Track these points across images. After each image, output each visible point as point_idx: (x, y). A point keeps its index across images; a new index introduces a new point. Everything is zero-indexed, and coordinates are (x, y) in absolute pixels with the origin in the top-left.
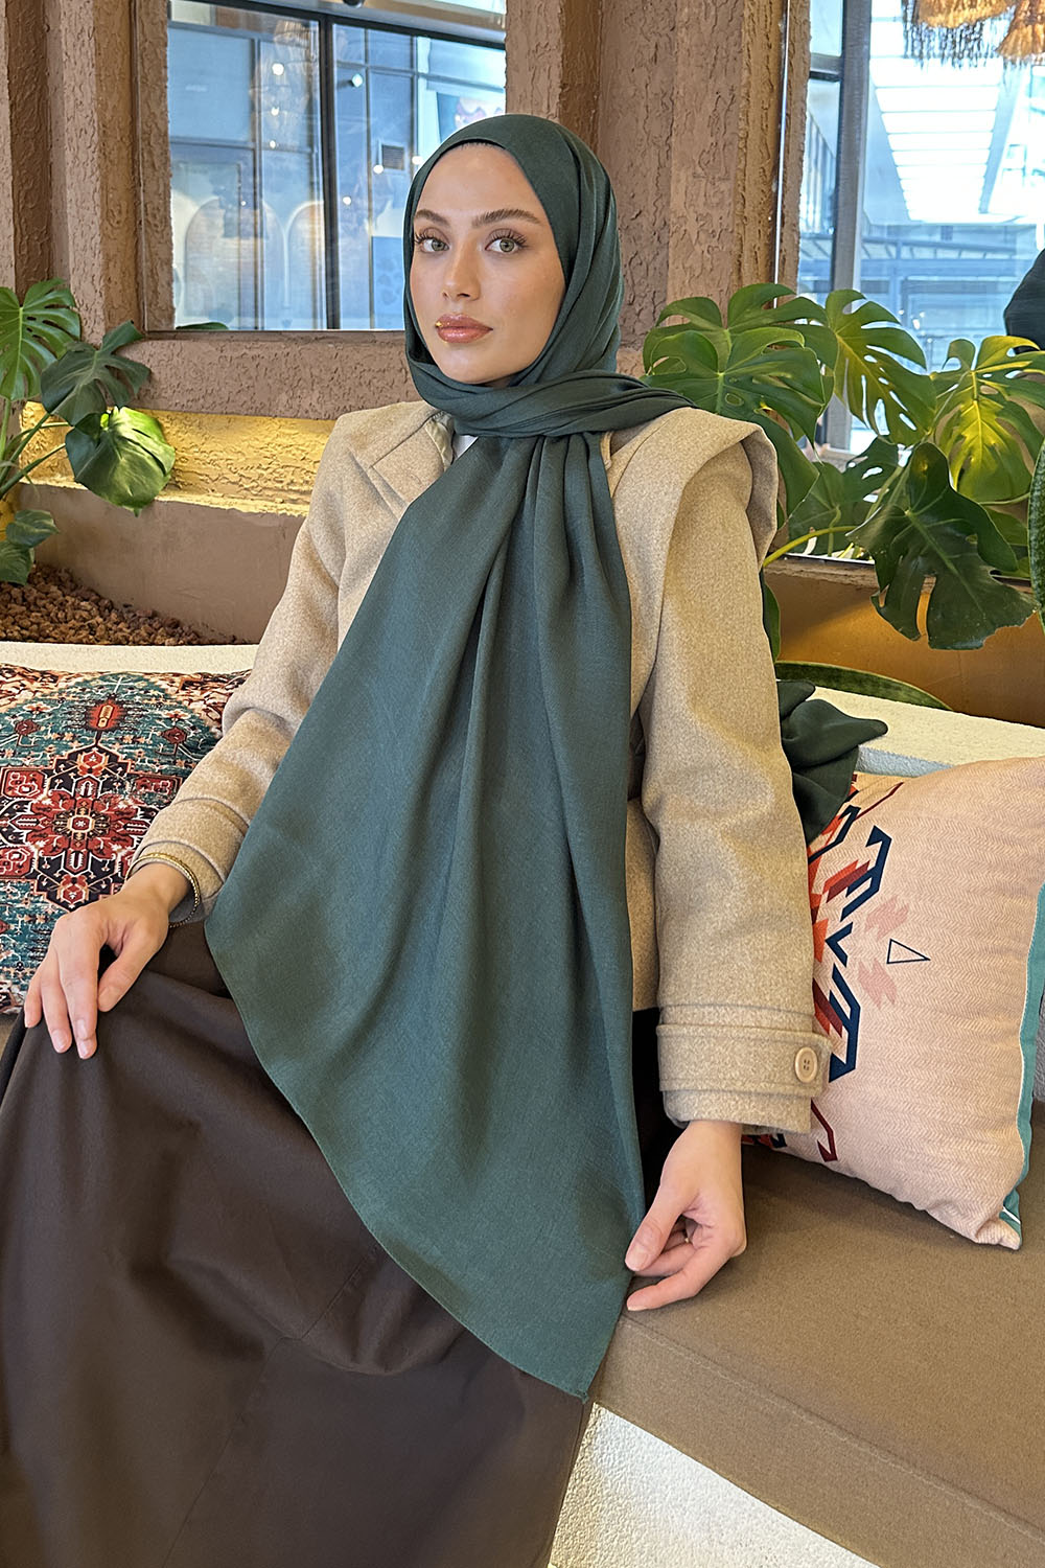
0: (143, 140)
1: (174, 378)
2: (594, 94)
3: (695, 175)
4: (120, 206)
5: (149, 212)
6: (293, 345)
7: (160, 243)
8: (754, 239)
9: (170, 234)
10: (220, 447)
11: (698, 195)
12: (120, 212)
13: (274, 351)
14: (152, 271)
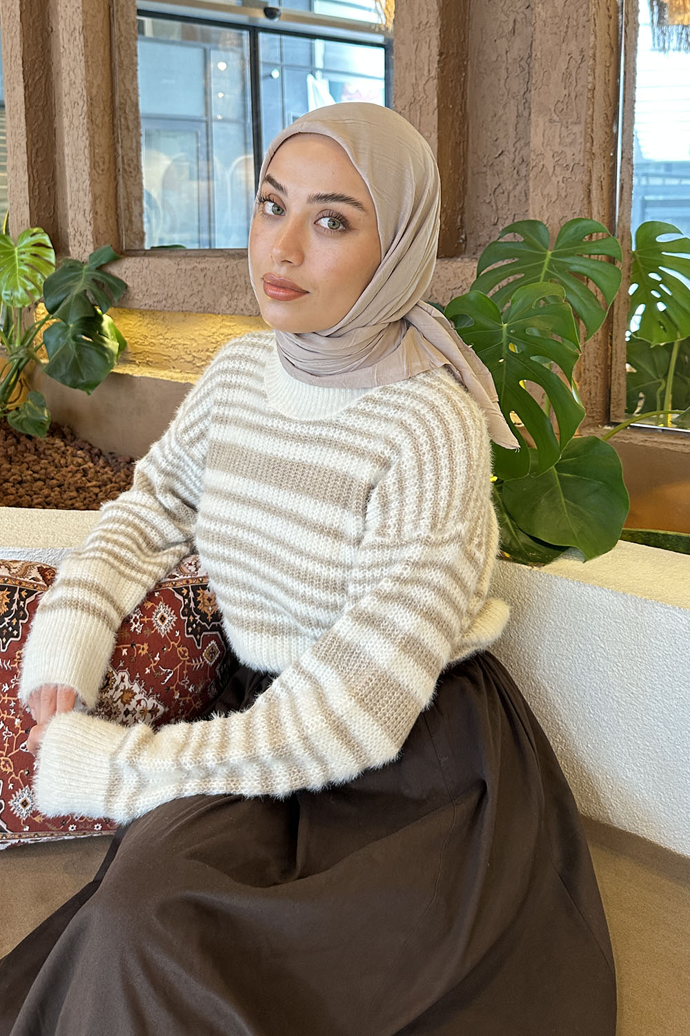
0: (120, 108)
1: (143, 285)
2: (464, 60)
3: (551, 121)
4: (104, 158)
5: (125, 161)
6: (232, 260)
7: (133, 184)
8: (599, 171)
9: (141, 178)
10: (178, 335)
11: (554, 136)
12: (104, 163)
13: (218, 264)
14: (128, 205)
